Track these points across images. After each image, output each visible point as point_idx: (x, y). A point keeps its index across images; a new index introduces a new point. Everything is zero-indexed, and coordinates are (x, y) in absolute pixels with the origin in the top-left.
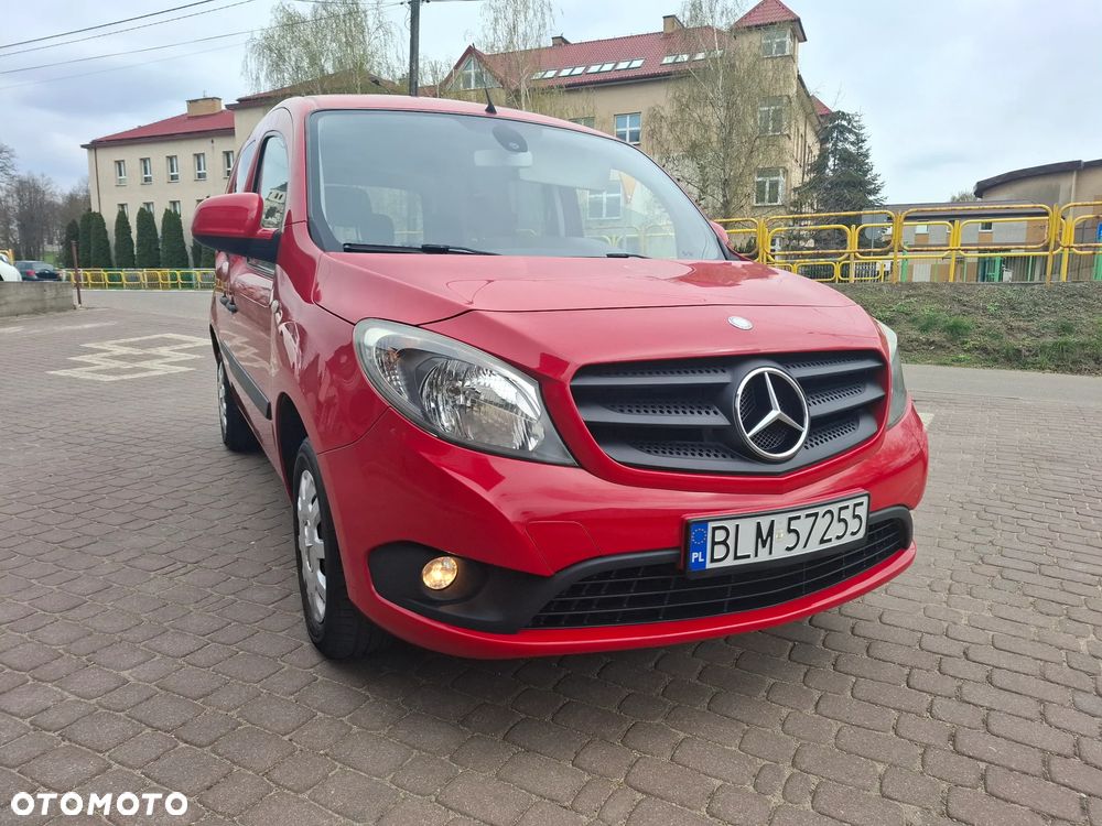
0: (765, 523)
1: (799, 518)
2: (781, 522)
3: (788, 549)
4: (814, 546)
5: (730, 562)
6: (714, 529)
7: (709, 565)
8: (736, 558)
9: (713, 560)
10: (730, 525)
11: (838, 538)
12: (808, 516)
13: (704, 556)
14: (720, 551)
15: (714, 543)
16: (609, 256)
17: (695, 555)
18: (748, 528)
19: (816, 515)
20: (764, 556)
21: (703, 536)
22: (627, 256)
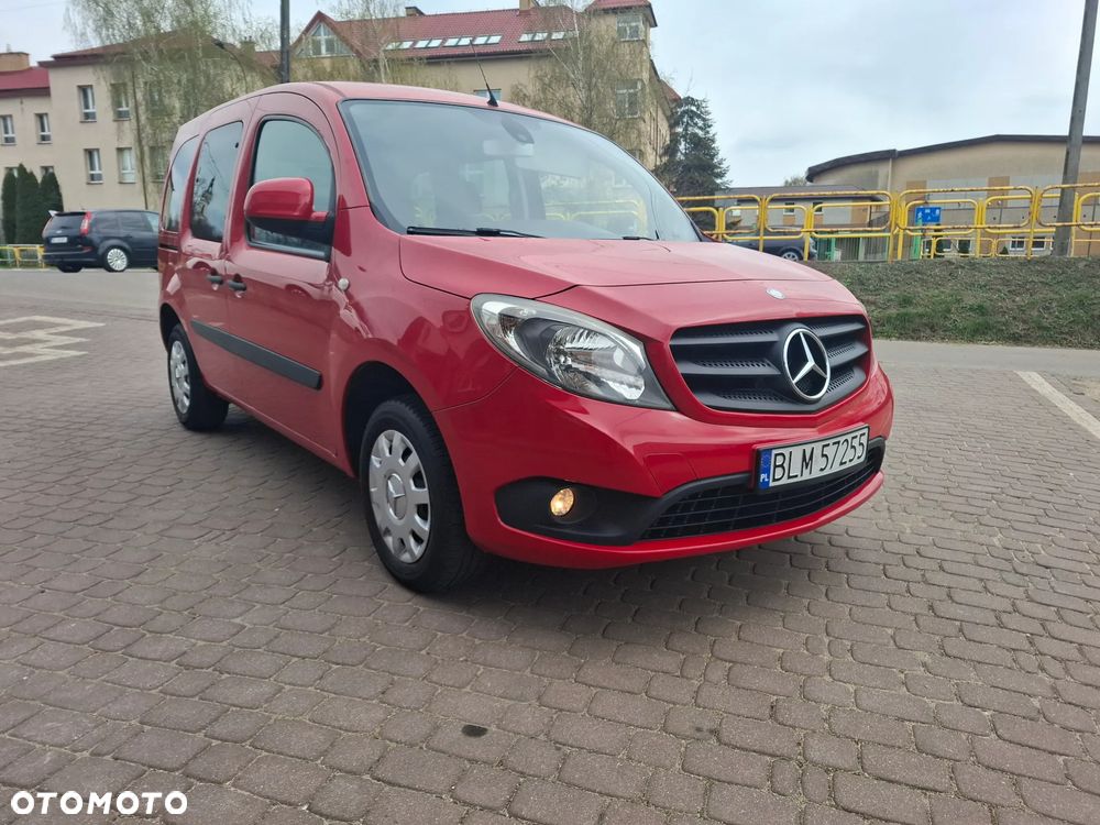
0: (808, 448)
1: (828, 445)
2: (818, 447)
3: (822, 470)
4: (837, 468)
5: (785, 481)
6: (776, 455)
7: (772, 484)
8: (789, 477)
9: (774, 480)
10: (786, 451)
11: (851, 461)
12: (834, 443)
13: (768, 477)
14: (779, 472)
15: (776, 466)
16: (625, 238)
17: (763, 476)
18: (797, 453)
19: (839, 442)
20: (806, 476)
21: (768, 462)
22: (638, 239)
